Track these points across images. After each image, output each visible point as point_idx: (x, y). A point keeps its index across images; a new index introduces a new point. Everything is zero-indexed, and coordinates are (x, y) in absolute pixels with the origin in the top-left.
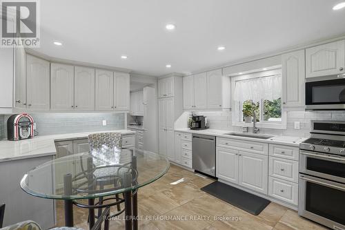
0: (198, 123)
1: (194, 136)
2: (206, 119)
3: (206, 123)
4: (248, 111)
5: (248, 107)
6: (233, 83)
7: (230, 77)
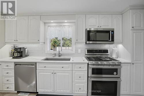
0: (19, 53)
1: (16, 64)
2: (26, 49)
3: (26, 52)
4: (55, 44)
5: (55, 42)
6: (46, 27)
7: (45, 23)
